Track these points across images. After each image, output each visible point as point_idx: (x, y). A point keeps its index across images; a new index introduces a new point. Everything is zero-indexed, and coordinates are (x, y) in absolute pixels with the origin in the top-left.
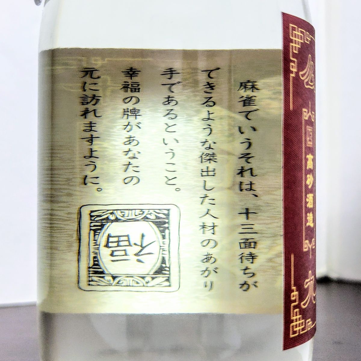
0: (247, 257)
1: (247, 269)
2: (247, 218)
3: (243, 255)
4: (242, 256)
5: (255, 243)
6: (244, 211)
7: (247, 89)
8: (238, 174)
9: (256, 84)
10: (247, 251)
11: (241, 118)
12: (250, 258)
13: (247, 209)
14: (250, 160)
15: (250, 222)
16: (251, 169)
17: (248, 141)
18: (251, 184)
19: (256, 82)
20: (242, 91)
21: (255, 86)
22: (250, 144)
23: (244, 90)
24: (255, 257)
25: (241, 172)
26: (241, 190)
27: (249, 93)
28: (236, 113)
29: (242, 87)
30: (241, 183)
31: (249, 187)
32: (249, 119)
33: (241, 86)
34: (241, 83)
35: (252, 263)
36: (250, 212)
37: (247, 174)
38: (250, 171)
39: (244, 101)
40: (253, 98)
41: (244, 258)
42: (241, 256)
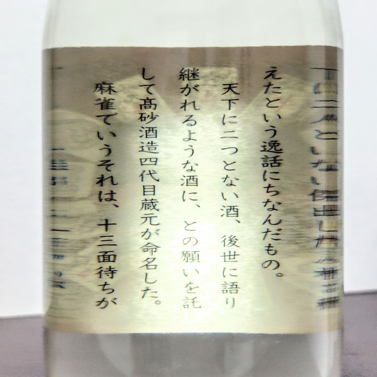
0: (106, 271)
1: (106, 284)
2: (106, 230)
3: (101, 269)
4: (102, 271)
5: (115, 256)
6: (104, 222)
7: (104, 91)
8: (97, 183)
9: (112, 85)
10: (106, 265)
11: (99, 123)
12: (110, 273)
13: (107, 220)
14: (109, 168)
15: (109, 233)
16: (112, 177)
17: (107, 147)
18: (112, 193)
19: (112, 84)
20: (98, 92)
21: (112, 88)
22: (110, 151)
23: (100, 92)
24: (114, 272)
25: (101, 181)
26: (101, 200)
27: (106, 95)
28: (92, 117)
29: (98, 89)
30: (101, 192)
31: (108, 197)
32: (109, 124)
33: (97, 87)
34: (97, 85)
35: (112, 278)
36: (109, 223)
37: (107, 183)
38: (110, 179)
39: (102, 104)
40: (111, 101)
41: (103, 272)
42: (100, 270)
